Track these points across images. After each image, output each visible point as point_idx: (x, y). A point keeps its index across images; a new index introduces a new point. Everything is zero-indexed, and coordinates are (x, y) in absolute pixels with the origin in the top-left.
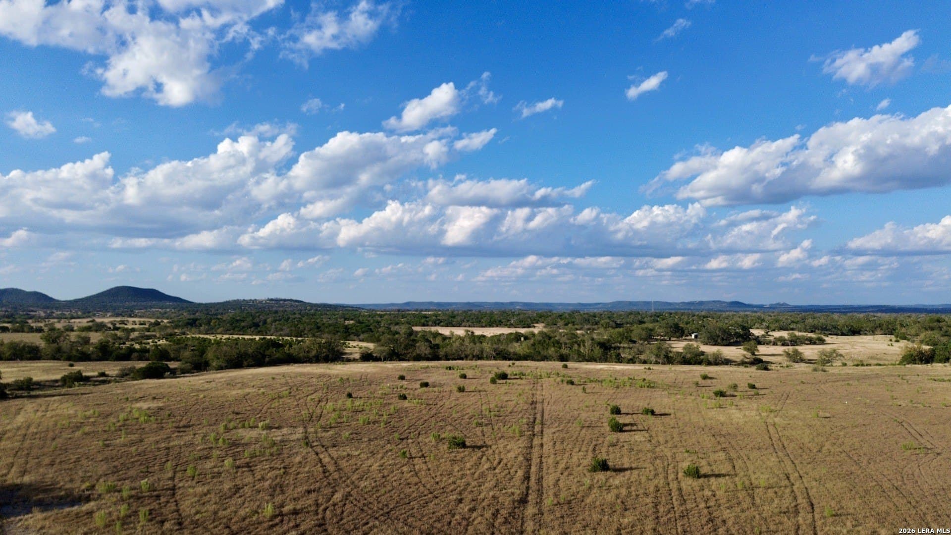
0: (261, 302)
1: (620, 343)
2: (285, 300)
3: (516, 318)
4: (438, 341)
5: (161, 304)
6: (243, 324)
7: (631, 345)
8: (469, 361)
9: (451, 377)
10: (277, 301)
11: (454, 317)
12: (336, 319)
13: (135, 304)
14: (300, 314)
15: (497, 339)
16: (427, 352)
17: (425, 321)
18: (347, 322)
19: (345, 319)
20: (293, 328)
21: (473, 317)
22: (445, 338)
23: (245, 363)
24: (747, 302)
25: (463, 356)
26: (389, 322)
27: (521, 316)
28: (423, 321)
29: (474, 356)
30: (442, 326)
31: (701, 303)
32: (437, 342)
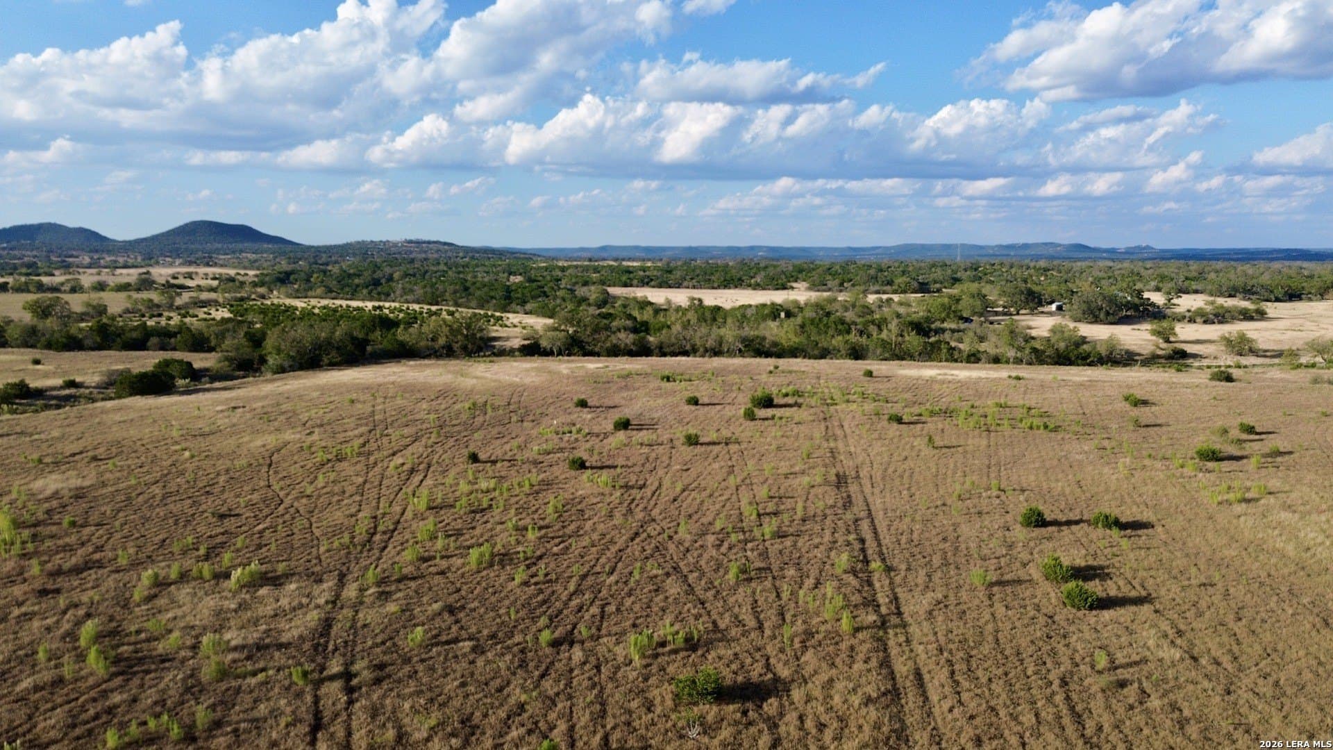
0: (395, 245)
1: (943, 321)
2: (429, 242)
3: (763, 273)
4: (647, 315)
5: (256, 246)
6: (357, 281)
7: (963, 326)
8: (698, 359)
9: (670, 399)
10: (418, 243)
11: (670, 272)
12: (497, 273)
13: (220, 246)
14: (446, 264)
15: (742, 313)
16: (628, 341)
17: (628, 277)
18: (512, 278)
19: (510, 274)
20: (428, 289)
21: (698, 272)
22: (658, 310)
23: (326, 361)
24: (1092, 245)
25: (688, 347)
26: (574, 280)
27: (771, 271)
28: (624, 278)
29: (706, 350)
30: (653, 287)
31: (1026, 246)
32: (645, 318)
